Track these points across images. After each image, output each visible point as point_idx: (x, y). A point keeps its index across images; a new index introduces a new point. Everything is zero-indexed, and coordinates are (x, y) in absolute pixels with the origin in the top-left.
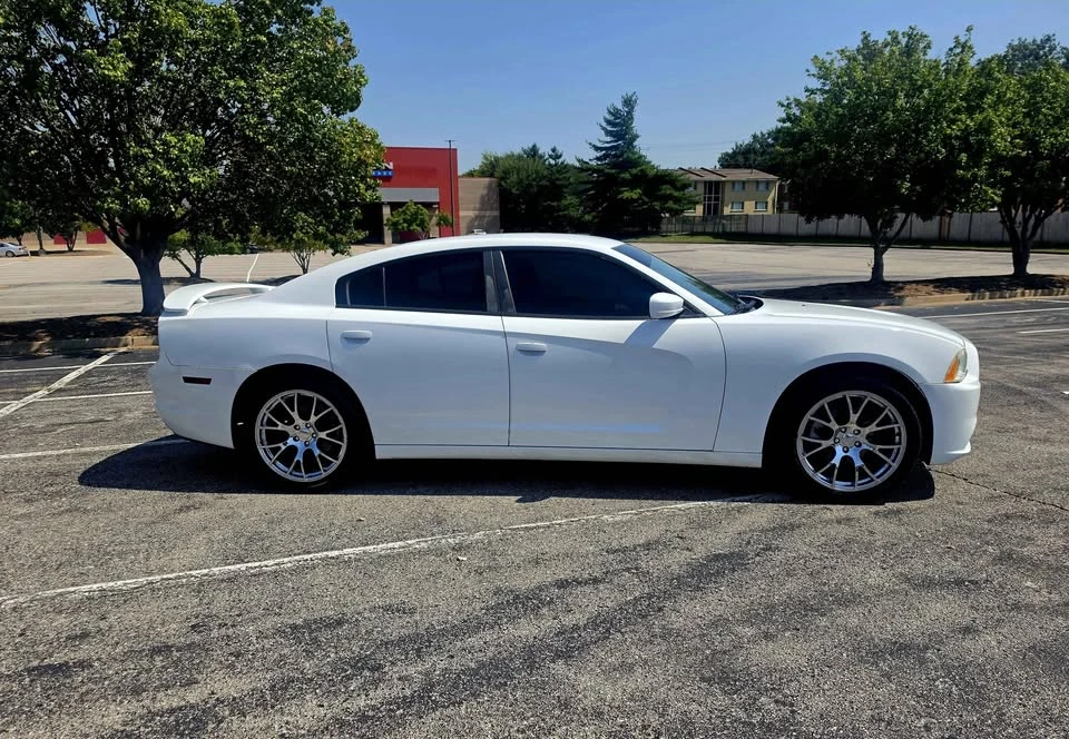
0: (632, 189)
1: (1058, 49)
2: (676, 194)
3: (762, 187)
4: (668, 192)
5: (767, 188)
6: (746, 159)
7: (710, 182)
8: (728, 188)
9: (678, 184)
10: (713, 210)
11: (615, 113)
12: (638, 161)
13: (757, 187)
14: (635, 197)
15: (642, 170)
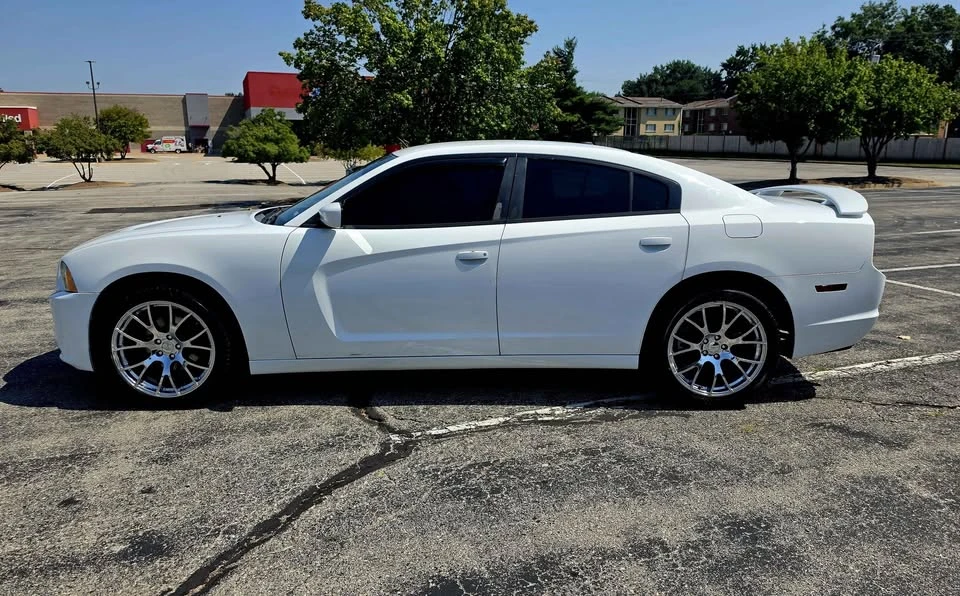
0: (573, 114)
1: (899, 10)
2: (607, 118)
3: (670, 112)
4: (602, 116)
5: (674, 113)
6: (649, 87)
7: (629, 109)
8: (643, 113)
9: (609, 110)
10: (632, 131)
11: (559, 53)
12: (577, 92)
13: (666, 113)
14: (576, 119)
15: (580, 99)
